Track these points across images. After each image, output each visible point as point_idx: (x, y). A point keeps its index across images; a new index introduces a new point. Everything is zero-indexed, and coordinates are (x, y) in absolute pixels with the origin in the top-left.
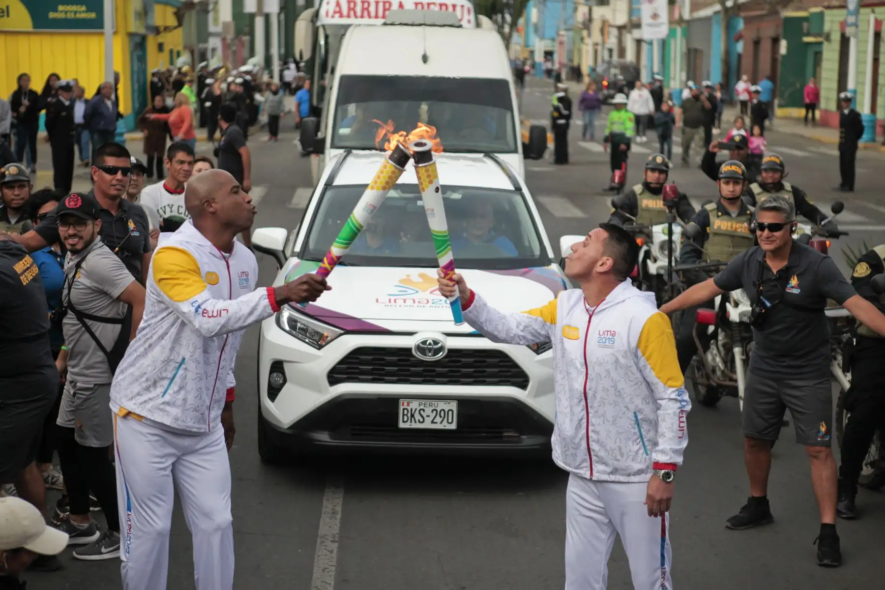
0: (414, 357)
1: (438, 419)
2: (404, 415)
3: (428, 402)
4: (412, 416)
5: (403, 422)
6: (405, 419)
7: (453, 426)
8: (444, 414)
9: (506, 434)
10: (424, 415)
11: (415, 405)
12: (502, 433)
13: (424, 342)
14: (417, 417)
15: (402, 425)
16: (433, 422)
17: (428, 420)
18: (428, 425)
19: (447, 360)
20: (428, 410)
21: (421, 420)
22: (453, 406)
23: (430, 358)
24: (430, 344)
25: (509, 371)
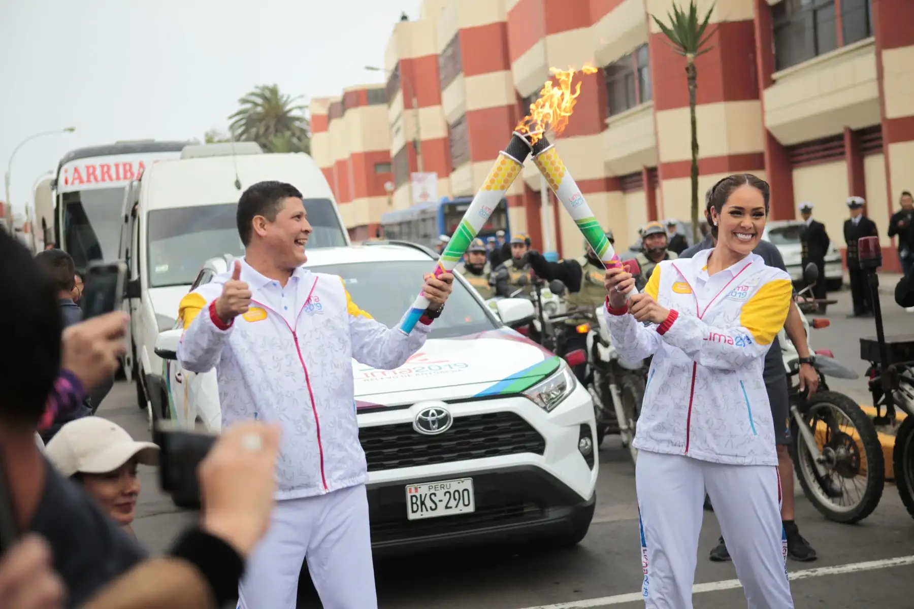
0: (416, 432)
1: (453, 503)
2: (412, 503)
3: (439, 483)
4: (423, 503)
5: (413, 512)
6: (415, 509)
7: (471, 509)
8: (458, 496)
9: (526, 510)
10: (436, 499)
11: (424, 489)
12: (522, 509)
13: (426, 414)
14: (428, 503)
15: (412, 516)
16: (447, 507)
17: (441, 506)
18: (441, 512)
19: (453, 431)
20: (440, 494)
21: (434, 507)
22: (468, 484)
23: (435, 431)
24: (433, 415)
25: (524, 436)
